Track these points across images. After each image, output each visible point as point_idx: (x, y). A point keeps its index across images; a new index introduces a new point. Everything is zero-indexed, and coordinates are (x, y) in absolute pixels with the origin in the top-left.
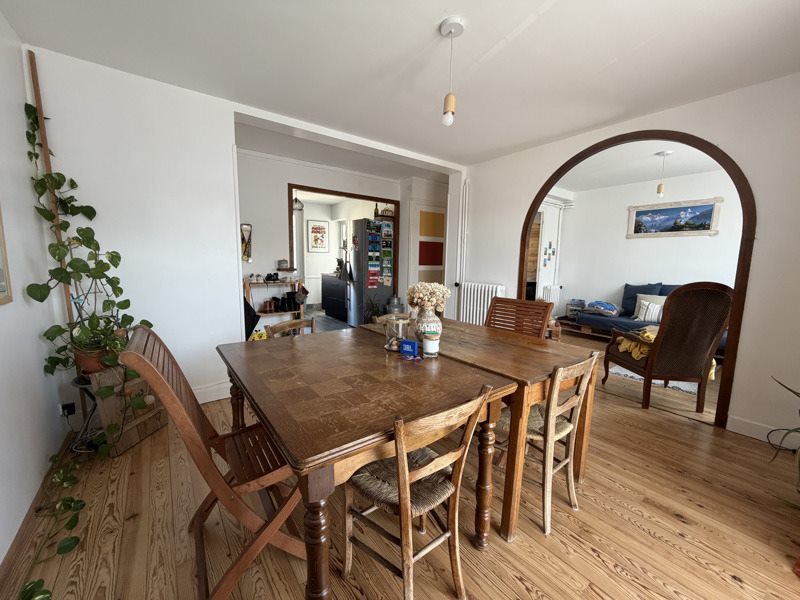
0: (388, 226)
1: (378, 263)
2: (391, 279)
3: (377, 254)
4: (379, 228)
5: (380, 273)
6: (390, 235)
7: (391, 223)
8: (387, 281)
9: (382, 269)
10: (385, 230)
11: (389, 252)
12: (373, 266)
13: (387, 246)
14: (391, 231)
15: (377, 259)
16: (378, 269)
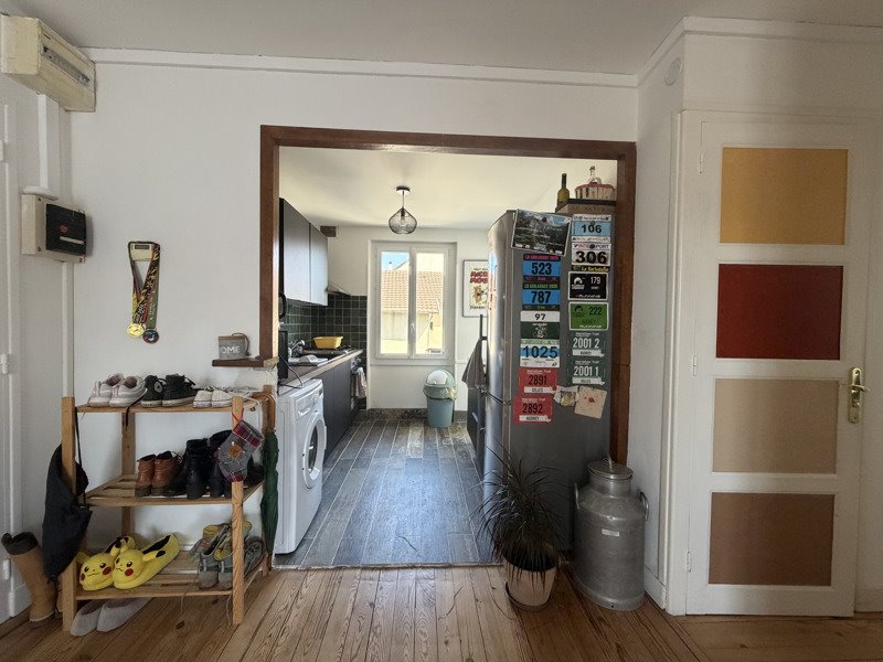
0: (594, 228)
1: (555, 344)
2: (601, 397)
3: (553, 317)
4: (559, 238)
5: (564, 376)
6: (601, 257)
7: (604, 219)
8: (590, 402)
9: (569, 363)
10: (580, 242)
11: (599, 310)
12: (535, 352)
13: (587, 292)
14: (604, 243)
15: (552, 331)
16: (553, 363)
